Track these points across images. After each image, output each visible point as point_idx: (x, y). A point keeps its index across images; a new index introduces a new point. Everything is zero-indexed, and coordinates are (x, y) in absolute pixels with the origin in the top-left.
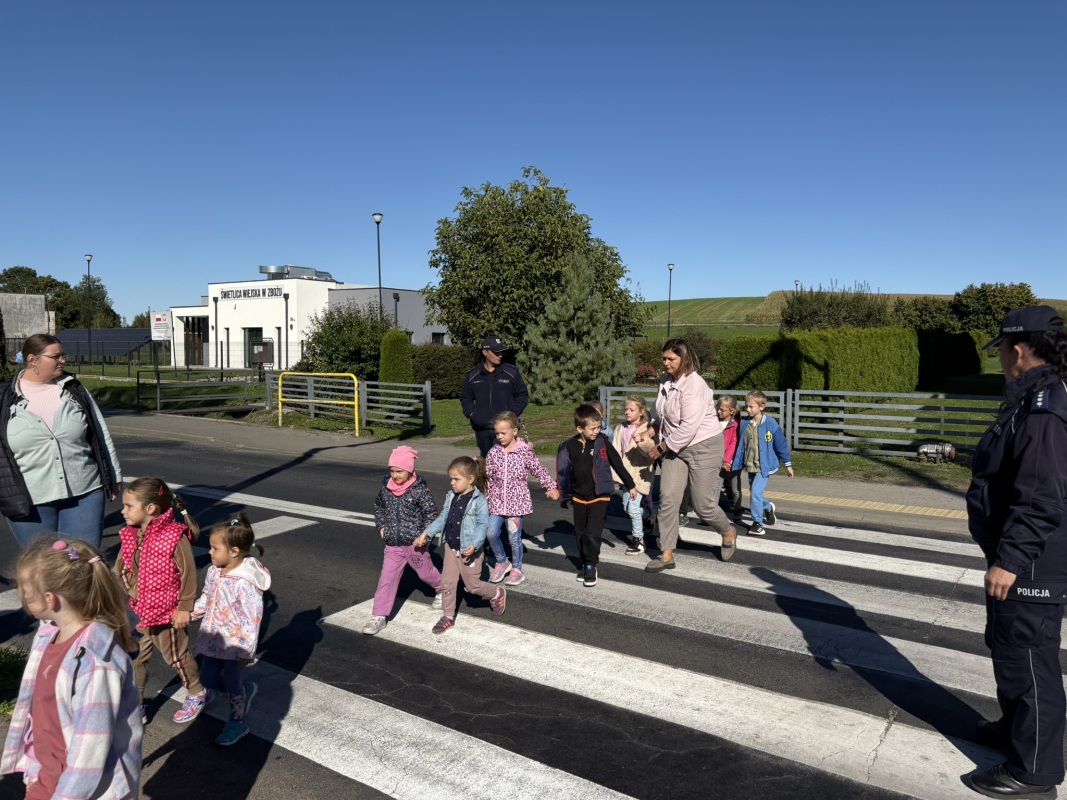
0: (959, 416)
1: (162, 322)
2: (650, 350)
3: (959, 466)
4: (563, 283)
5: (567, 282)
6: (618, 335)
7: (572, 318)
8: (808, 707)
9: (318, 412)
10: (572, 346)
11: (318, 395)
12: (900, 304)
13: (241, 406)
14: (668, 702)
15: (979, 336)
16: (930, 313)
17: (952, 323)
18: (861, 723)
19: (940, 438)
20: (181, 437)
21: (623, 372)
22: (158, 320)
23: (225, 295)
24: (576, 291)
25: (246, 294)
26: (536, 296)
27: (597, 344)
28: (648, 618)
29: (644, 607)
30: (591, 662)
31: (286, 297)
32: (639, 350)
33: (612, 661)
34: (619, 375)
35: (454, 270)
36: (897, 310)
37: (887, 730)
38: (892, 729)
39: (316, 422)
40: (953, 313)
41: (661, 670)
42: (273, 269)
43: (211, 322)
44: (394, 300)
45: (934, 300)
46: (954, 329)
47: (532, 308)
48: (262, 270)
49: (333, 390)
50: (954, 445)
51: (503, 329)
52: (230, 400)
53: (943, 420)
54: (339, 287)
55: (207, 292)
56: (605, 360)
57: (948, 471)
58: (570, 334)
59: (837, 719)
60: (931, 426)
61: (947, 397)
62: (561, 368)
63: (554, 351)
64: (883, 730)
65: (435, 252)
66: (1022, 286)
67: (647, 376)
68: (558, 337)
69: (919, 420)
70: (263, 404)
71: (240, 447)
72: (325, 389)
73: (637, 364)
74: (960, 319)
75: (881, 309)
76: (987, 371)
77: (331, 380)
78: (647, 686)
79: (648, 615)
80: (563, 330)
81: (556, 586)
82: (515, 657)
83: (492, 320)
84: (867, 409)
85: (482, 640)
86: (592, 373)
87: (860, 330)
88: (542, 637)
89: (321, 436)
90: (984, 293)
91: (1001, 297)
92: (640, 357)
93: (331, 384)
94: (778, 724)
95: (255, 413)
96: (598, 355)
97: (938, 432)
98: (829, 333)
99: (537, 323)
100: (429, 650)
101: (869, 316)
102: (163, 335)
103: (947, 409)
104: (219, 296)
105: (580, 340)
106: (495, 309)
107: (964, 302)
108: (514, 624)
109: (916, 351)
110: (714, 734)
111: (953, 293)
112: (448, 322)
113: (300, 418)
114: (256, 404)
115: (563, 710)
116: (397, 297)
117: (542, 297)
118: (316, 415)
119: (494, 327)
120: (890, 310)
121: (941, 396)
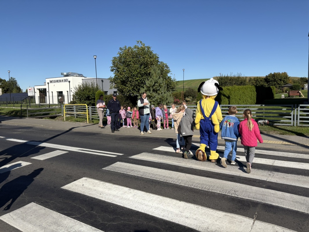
0: (269, 111)
1: (31, 90)
2: (178, 95)
3: (270, 127)
4: (151, 75)
5: (152, 75)
6: (168, 91)
7: (154, 85)
8: (226, 215)
9: (77, 116)
10: (154, 94)
11: (77, 111)
12: (250, 79)
13: (54, 115)
14: (177, 215)
15: (273, 88)
16: (259, 82)
17: (265, 84)
18: (244, 221)
19: (263, 118)
20: (33, 125)
21: (170, 102)
22: (30, 90)
23: (51, 82)
24: (155, 77)
25: (57, 81)
26: (143, 79)
27: (162, 93)
28: (172, 183)
29: (171, 178)
30: (152, 200)
31: (69, 82)
32: (175, 95)
33: (159, 199)
34: (168, 102)
35: (118, 72)
36: (249, 81)
37: (253, 223)
38: (255, 223)
39: (77, 119)
40: (265, 81)
41: (175, 202)
42: (65, 74)
43: (47, 90)
44: (102, 82)
45: (260, 78)
46: (265, 86)
47: (142, 83)
48: (62, 74)
49: (82, 109)
50: (268, 120)
51: (133, 89)
52: (51, 113)
53: (264, 113)
54: (85, 78)
55: (46, 81)
56: (164, 98)
57: (266, 128)
58: (154, 90)
59: (236, 220)
60: (261, 115)
61: (265, 106)
62: (151, 101)
63: (149, 96)
64: (252, 224)
65: (112, 67)
66: (285, 73)
67: (177, 102)
68: (150, 91)
69: (257, 113)
70: (61, 114)
71: (51, 128)
72: (79, 109)
73: (174, 99)
74: (267, 83)
75: (245, 81)
76: (276, 98)
77: (81, 106)
78: (170, 209)
79: (172, 181)
80: (151, 89)
81: (142, 172)
82: (126, 199)
83: (130, 87)
84: (242, 110)
85: (115, 193)
86: (160, 102)
87: (239, 86)
88: (136, 191)
89: (77, 123)
90: (274, 76)
91: (279, 76)
92: (175, 97)
93: (81, 107)
94: (215, 223)
95: (58, 117)
96: (162, 96)
97: (262, 116)
98: (230, 87)
99: (144, 88)
100: (97, 197)
101: (241, 83)
102: (31, 94)
103: (265, 109)
104: (49, 82)
105: (156, 92)
106: (131, 84)
107: (268, 78)
108: (127, 187)
109: (255, 93)
110: (192, 228)
111: (265, 76)
112: (117, 88)
113: (72, 118)
114: (59, 114)
115: (140, 220)
116: (102, 81)
117: (145, 80)
118: (77, 117)
119: (131, 89)
120: (247, 81)
121: (264, 105)
